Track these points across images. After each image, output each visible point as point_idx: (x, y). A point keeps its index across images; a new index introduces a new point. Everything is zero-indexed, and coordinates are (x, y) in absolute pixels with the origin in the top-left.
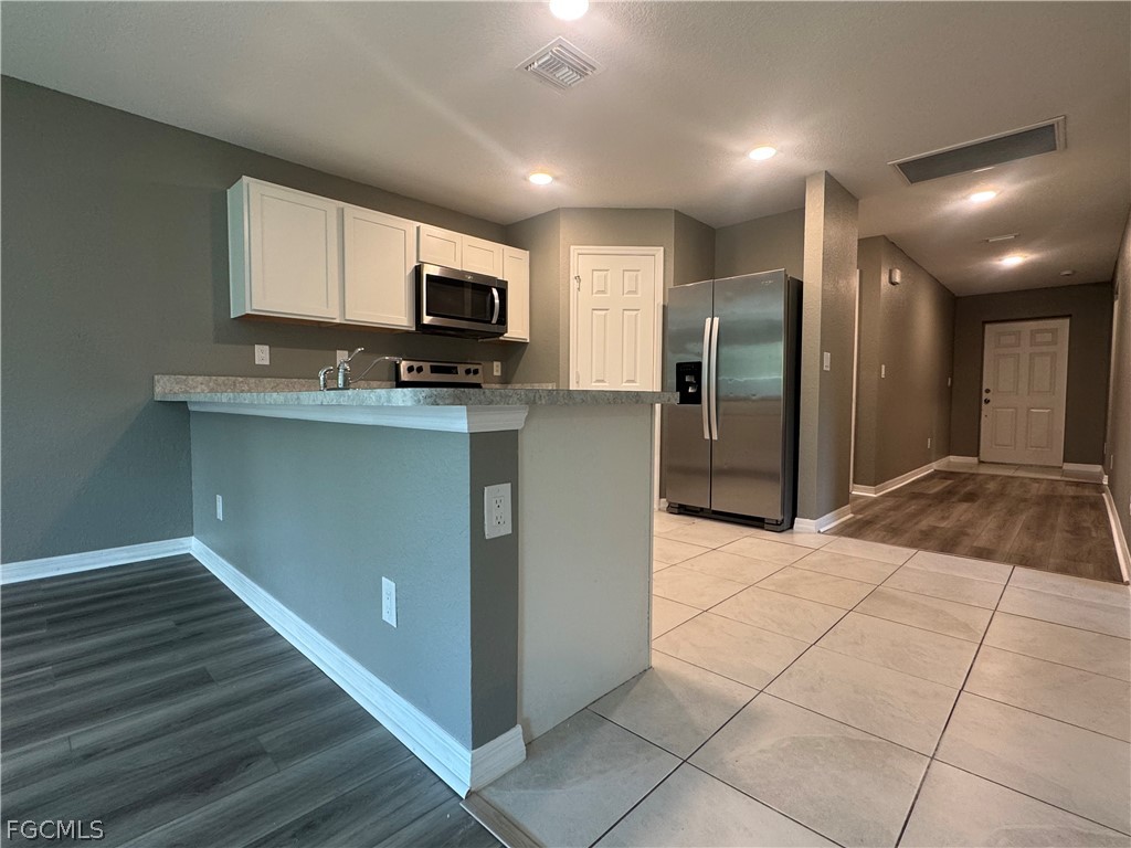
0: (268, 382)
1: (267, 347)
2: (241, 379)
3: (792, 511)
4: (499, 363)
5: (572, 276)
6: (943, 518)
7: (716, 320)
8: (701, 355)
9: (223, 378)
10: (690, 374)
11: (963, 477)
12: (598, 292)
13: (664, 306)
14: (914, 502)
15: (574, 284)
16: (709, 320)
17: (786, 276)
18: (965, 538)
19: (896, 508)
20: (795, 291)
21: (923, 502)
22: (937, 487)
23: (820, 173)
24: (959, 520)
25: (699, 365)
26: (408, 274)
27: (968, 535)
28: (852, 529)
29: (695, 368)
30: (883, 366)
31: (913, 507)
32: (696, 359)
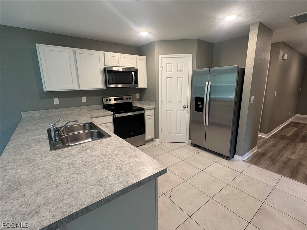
0: (59, 110)
1: (58, 99)
2: (50, 110)
3: (234, 151)
4: (138, 94)
5: (160, 66)
6: (293, 153)
7: (210, 83)
8: (204, 95)
9: (44, 110)
10: (200, 101)
11: (301, 125)
12: (169, 71)
13: (192, 76)
14: (282, 141)
15: (160, 69)
16: (207, 83)
17: (238, 68)
18: (302, 167)
19: (274, 146)
20: (242, 73)
21: (285, 142)
22: (291, 132)
23: (257, 23)
24: (299, 154)
25: (203, 99)
26: (101, 70)
27: (302, 165)
28: (256, 158)
29: (202, 100)
30: (276, 92)
31: (281, 145)
32: (202, 97)
